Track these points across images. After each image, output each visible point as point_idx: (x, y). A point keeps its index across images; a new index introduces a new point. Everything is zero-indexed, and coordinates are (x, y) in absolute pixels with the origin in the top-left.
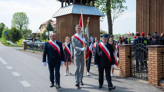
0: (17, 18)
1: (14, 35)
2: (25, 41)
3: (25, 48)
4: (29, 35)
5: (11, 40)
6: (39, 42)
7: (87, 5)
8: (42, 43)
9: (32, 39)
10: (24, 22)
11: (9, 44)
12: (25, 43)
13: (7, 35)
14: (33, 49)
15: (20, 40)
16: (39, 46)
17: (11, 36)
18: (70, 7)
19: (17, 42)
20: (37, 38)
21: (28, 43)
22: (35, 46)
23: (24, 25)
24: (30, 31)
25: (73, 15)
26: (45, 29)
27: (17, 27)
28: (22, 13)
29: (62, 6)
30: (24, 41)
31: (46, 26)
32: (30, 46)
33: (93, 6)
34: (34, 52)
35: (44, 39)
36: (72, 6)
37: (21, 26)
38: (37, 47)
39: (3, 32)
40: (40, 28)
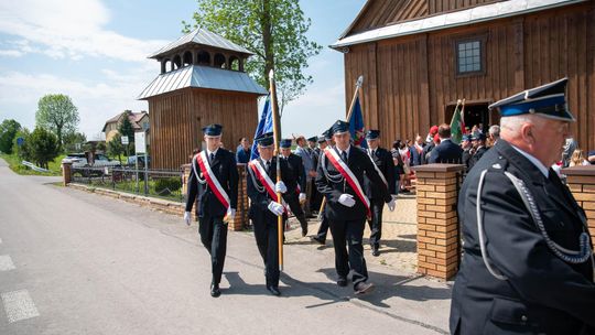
0: (49, 109)
1: (41, 147)
2: (69, 160)
3: (69, 180)
4: (78, 146)
5: (35, 159)
6: (105, 162)
7: (226, 68)
8: (111, 163)
9: (86, 156)
10: (65, 116)
11: (27, 168)
12: (67, 165)
13: (24, 148)
14: (90, 183)
15: (57, 159)
16: (107, 172)
17: (33, 149)
18: (184, 72)
19: (50, 164)
20: (98, 152)
21: (74, 165)
22: (96, 172)
23: (66, 124)
24: (82, 138)
25: (194, 92)
26: (117, 131)
27: (50, 128)
28: (60, 97)
29: (164, 71)
30: (66, 160)
31: (119, 124)
32: (82, 172)
33: (241, 70)
34: (93, 191)
35: (115, 155)
36: (191, 69)
37: (60, 127)
38: (100, 173)
39: (14, 141)
40: (104, 130)
